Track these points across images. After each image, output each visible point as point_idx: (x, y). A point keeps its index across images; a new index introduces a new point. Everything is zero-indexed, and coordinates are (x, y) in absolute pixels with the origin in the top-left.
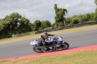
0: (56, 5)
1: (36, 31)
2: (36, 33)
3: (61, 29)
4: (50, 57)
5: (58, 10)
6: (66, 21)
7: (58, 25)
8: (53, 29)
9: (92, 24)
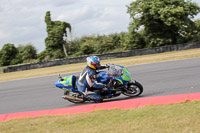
0: (48, 14)
1: (6, 67)
2: (5, 71)
3: (58, 64)
4: (32, 122)
5: (53, 23)
6: (67, 48)
7: (52, 56)
8: (40, 63)
9: (122, 57)
